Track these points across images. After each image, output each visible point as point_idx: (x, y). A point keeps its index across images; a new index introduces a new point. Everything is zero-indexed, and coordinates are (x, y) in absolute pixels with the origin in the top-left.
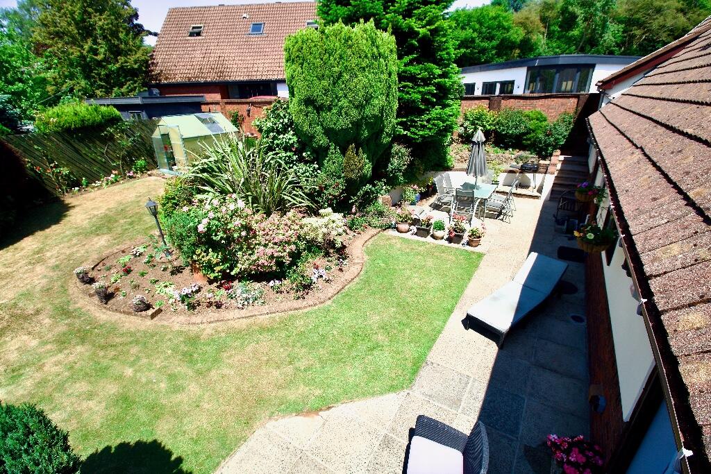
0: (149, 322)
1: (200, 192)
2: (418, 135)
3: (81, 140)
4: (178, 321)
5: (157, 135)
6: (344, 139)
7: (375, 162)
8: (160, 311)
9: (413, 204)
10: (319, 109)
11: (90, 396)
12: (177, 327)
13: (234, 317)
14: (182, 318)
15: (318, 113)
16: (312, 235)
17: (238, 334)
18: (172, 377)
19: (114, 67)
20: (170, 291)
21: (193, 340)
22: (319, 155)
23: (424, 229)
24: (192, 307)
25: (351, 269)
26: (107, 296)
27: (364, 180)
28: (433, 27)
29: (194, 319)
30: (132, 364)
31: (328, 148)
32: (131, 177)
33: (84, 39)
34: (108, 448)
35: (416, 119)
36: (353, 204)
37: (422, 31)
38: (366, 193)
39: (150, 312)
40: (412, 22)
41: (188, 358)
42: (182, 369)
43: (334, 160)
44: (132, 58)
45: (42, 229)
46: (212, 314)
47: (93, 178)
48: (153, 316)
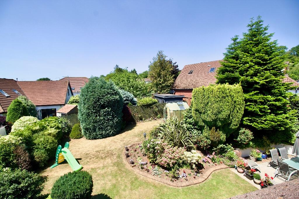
0: (131, 168)
2: (258, 127)
3: (145, 108)
4: (137, 171)
5: (164, 108)
7: (229, 135)
8: (135, 166)
10: (200, 113)
11: (110, 181)
12: (135, 173)
13: (150, 178)
14: (138, 171)
15: (200, 114)
17: (147, 184)
18: (126, 186)
19: (164, 85)
20: (140, 161)
21: (136, 179)
24: (142, 168)
26: (128, 156)
27: (220, 142)
29: (141, 173)
30: (121, 178)
31: (204, 127)
32: (155, 120)
33: (158, 77)
35: (257, 119)
36: (214, 151)
37: (261, 82)
38: (221, 148)
39: (133, 165)
41: (132, 183)
42: (129, 185)
44: (169, 82)
46: (145, 173)
48: (133, 167)
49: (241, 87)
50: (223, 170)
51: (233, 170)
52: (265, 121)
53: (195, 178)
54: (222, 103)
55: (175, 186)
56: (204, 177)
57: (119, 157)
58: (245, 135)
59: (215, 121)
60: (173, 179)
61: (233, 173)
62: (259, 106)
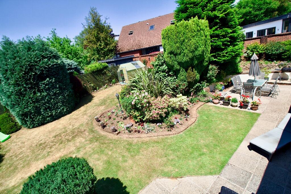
0: (116, 136)
1: (132, 90)
2: (222, 60)
3: (97, 75)
4: (125, 136)
5: (119, 71)
6: (186, 66)
7: (201, 73)
8: (119, 132)
9: (221, 91)
10: (175, 55)
11: (99, 160)
12: (125, 139)
13: (144, 137)
14: (127, 136)
15: (175, 56)
16: (174, 105)
17: (146, 143)
18: (123, 156)
19: (106, 50)
20: (122, 126)
21: (130, 144)
22: (176, 73)
23: (227, 102)
24: (130, 132)
25: (191, 119)
26: (104, 126)
27: (196, 82)
28: (226, 13)
29: (130, 136)
30: (111, 150)
31: (179, 70)
32: (111, 86)
33: (98, 42)
34: (103, 178)
35: (220, 53)
36: (191, 92)
37: (221, 15)
38: (197, 87)
39: (117, 132)
40: (216, 13)
41: (128, 150)
42: (126, 154)
43: (183, 74)
44: (111, 46)
45: (86, 104)
46: (137, 135)
47: (100, 87)
48: (118, 134)
49: (207, 21)
50: (203, 106)
51: (210, 104)
52: (226, 53)
53: (187, 120)
54: (198, 37)
55: (175, 134)
56: (193, 116)
57: (92, 131)
58: (213, 71)
59: (192, 59)
60: (169, 129)
61: (212, 106)
62: (222, 40)
